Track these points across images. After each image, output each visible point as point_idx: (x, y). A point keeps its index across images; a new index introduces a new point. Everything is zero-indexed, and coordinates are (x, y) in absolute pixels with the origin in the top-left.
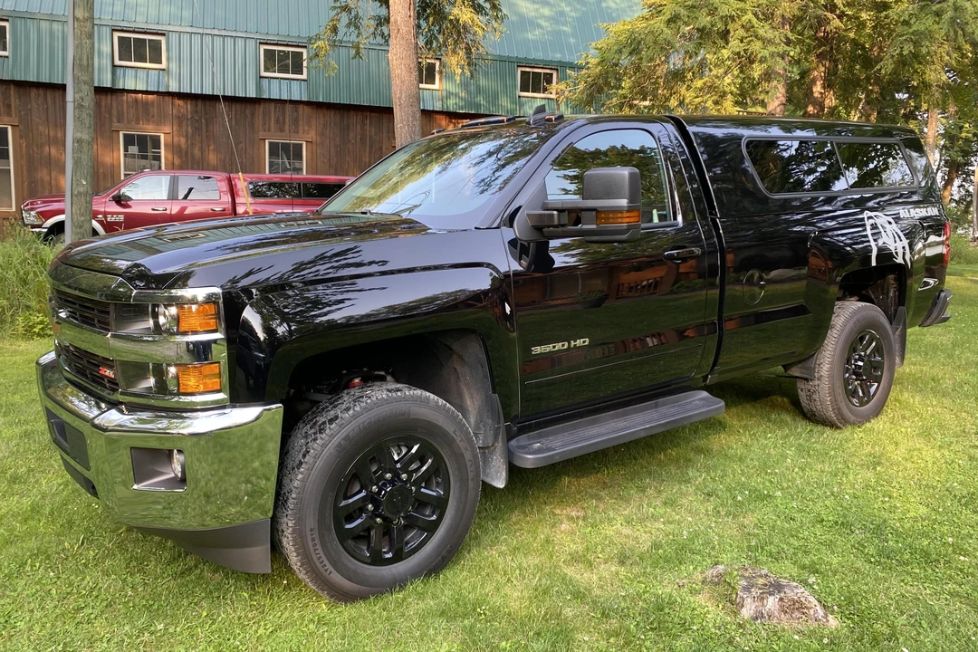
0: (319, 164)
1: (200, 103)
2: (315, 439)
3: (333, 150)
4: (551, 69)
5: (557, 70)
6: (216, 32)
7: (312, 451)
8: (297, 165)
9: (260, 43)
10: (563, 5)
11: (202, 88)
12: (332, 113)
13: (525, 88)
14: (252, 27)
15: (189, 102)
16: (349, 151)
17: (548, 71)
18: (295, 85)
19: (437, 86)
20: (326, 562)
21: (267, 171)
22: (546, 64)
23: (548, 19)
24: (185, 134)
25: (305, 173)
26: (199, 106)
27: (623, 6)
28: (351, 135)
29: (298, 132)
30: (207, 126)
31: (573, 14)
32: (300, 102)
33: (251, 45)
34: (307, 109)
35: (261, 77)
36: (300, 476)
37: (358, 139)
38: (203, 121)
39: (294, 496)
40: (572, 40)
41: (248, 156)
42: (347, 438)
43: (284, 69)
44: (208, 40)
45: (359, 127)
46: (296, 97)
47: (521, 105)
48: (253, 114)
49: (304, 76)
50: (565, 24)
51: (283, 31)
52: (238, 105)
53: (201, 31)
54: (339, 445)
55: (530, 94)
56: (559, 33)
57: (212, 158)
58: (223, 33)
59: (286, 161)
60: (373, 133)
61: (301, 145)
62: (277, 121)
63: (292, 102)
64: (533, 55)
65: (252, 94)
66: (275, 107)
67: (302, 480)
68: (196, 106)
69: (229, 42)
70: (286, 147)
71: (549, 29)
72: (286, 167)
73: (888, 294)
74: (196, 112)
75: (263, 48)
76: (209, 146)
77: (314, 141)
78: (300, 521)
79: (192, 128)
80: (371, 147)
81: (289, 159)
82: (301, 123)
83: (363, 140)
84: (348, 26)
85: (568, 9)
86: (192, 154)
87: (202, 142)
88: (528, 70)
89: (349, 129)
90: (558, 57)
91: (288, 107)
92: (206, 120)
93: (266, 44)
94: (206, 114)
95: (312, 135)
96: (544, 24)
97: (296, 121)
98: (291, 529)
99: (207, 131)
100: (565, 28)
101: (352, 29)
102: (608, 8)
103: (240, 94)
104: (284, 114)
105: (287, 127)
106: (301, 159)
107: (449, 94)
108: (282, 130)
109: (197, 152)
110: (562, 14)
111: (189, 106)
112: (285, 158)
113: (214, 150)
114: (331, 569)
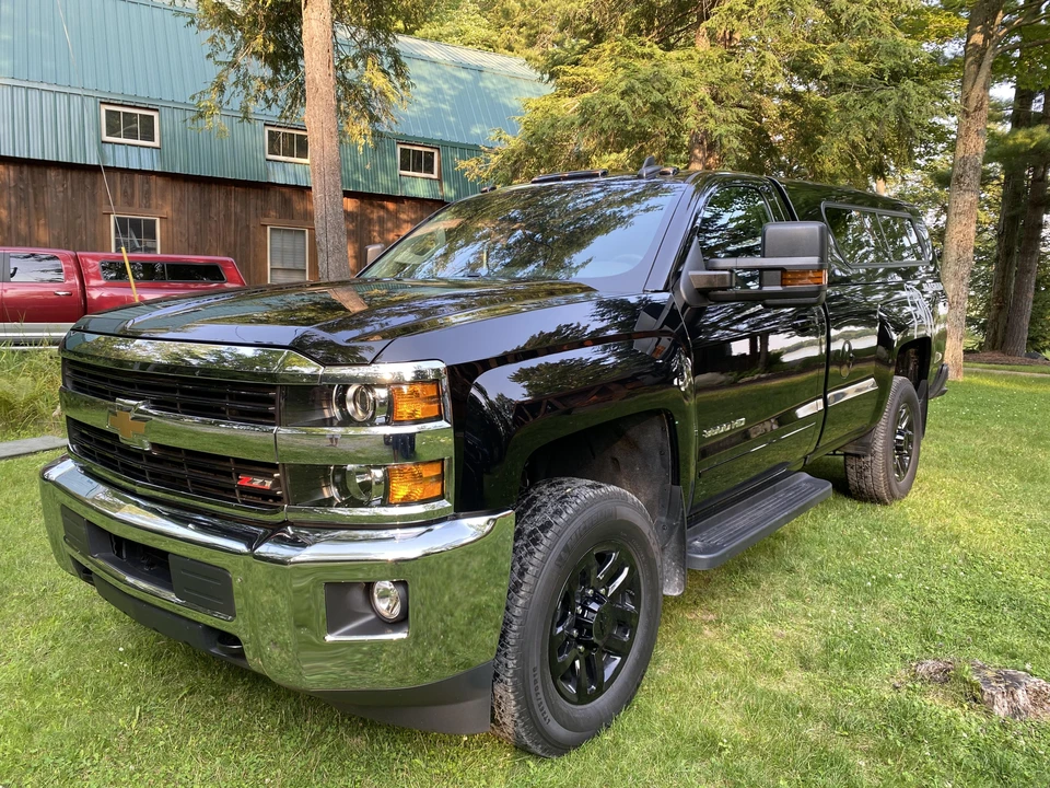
0: (175, 243)
1: (26, 170)
2: (531, 553)
3: (192, 227)
4: (432, 148)
5: (439, 149)
6: (45, 87)
7: (531, 568)
8: (149, 245)
9: (101, 103)
10: (440, 82)
11: (29, 151)
12: (191, 186)
13: (404, 167)
14: (90, 84)
15: (11, 168)
16: (211, 231)
17: (429, 150)
18: (145, 153)
19: (309, 159)
20: (546, 709)
21: (113, 250)
22: (427, 143)
23: (426, 95)
24: (6, 205)
25: (159, 252)
26: (25, 172)
27: (500, 87)
28: (214, 211)
29: (149, 207)
30: (35, 196)
31: (452, 92)
32: (152, 173)
33: (91, 103)
34: (160, 181)
35: (103, 142)
36: (521, 602)
37: (222, 216)
38: (31, 190)
39: (515, 628)
40: (452, 119)
41: (88, 233)
42: (566, 549)
43: (131, 134)
44: (33, 95)
45: (222, 203)
46: (147, 167)
47: (403, 184)
48: (94, 185)
49: (156, 143)
50: (444, 101)
51: (130, 91)
52: (75, 174)
53: (26, 84)
54: (560, 558)
55: (411, 173)
56: (439, 110)
57: (43, 234)
58: (54, 88)
59: (135, 239)
60: (239, 210)
61: (154, 221)
62: (125, 193)
63: (141, 172)
64: (412, 133)
65: (93, 160)
66: (122, 178)
67: (524, 608)
68: (21, 172)
69: (62, 100)
70: (136, 224)
71: (428, 106)
72: (135, 246)
73: (908, 368)
74: (21, 179)
75: (104, 108)
76: (38, 220)
77: (170, 217)
78: (523, 659)
79: (16, 197)
80: (236, 225)
81: (138, 236)
82: (153, 196)
83: (227, 217)
84: (236, 84)
85: (445, 87)
86: (17, 228)
87: (29, 214)
88: (408, 147)
89: (210, 205)
90: (438, 135)
91: (138, 178)
92: (34, 189)
93: (109, 104)
94: (34, 182)
95: (167, 210)
96: (423, 101)
97: (147, 195)
98: (511, 671)
99: (35, 202)
100: (443, 106)
101: (240, 88)
102: (485, 88)
103: (78, 160)
104: (132, 186)
105: (136, 200)
106: (154, 237)
108: (130, 204)
109: (23, 227)
110: (440, 91)
111: (11, 173)
112: (134, 236)
113: (45, 224)
114: (550, 717)
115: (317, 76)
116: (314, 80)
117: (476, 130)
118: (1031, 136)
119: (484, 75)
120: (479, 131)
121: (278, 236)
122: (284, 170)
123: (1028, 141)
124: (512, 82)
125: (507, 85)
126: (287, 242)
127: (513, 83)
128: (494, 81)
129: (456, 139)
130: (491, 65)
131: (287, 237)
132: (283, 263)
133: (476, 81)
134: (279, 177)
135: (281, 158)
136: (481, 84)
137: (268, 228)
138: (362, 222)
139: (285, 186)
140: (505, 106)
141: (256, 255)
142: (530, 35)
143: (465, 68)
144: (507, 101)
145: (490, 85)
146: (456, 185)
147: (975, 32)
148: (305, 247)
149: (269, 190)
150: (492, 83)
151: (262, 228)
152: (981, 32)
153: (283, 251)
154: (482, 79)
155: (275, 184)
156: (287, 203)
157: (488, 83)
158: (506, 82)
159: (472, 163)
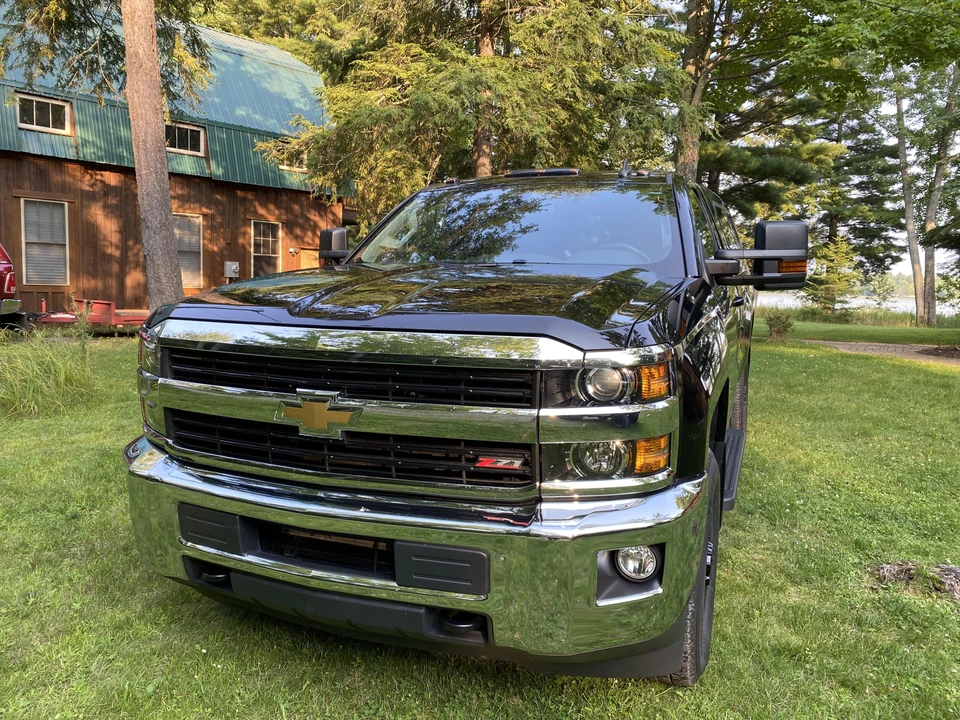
4: (197, 126)
5: (205, 128)
13: (171, 144)
17: (195, 128)
19: (67, 130)
22: (193, 121)
27: (261, 72)
40: (217, 100)
47: (169, 160)
55: (177, 150)
90: (204, 114)
102: (247, 72)
107: (85, 143)
115: (141, 51)
116: (136, 55)
117: (241, 112)
118: (717, 148)
119: (244, 59)
120: (243, 113)
121: (33, 209)
122: (39, 141)
123: (715, 152)
124: (272, 68)
125: (267, 71)
126: (44, 215)
127: (273, 70)
128: (255, 65)
129: (221, 119)
130: (250, 51)
131: (45, 211)
132: (39, 237)
133: (237, 64)
134: (32, 147)
135: (34, 127)
136: (242, 68)
137: (22, 200)
138: (127, 197)
139: (41, 157)
140: (268, 92)
141: (8, 228)
142: (268, 24)
143: (226, 51)
144: (268, 87)
145: (251, 70)
146: (224, 164)
147: (689, 63)
148: (64, 221)
149: (21, 159)
150: (254, 68)
151: (15, 200)
152: (693, 64)
153: (38, 225)
154: (243, 64)
155: (29, 154)
156: (42, 175)
157: (249, 68)
158: (266, 68)
159: (269, 145)
